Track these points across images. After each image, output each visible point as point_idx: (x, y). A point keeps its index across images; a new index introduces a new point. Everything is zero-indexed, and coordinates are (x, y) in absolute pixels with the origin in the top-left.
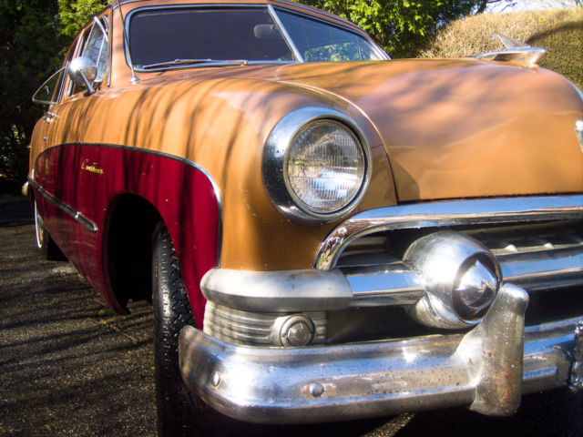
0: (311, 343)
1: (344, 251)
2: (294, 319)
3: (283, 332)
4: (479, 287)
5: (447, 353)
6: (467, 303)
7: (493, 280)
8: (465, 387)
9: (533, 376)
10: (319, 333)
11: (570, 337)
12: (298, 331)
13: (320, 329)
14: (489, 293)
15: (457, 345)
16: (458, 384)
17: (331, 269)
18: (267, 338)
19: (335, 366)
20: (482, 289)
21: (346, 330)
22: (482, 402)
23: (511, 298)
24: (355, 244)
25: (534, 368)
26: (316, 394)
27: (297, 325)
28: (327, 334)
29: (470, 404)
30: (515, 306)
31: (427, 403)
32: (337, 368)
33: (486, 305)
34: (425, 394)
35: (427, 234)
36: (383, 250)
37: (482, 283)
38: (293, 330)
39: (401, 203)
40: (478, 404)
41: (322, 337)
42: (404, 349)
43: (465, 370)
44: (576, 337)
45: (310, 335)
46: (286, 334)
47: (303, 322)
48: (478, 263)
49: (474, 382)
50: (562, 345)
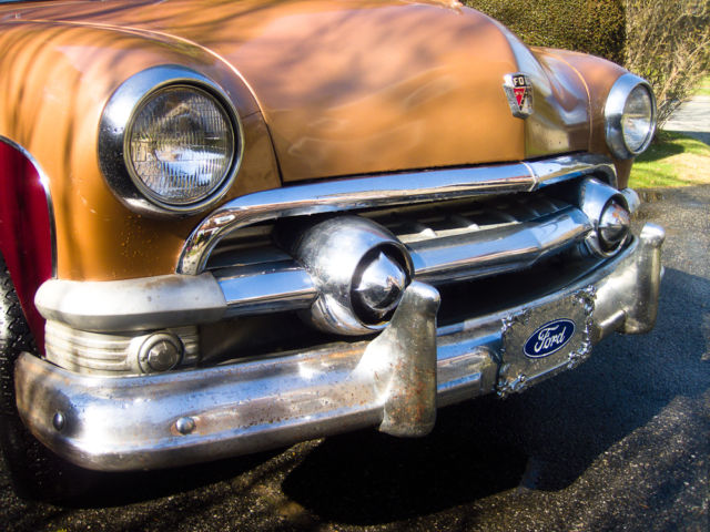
0: (180, 366)
1: (216, 248)
2: (155, 338)
3: (142, 355)
4: (385, 286)
5: (349, 365)
6: (371, 305)
7: (401, 276)
8: (370, 406)
9: (453, 386)
10: (190, 352)
11: (497, 335)
12: (161, 354)
13: (190, 348)
14: (396, 292)
15: (361, 355)
16: (362, 403)
17: (199, 272)
18: (123, 363)
19: (208, 394)
20: (387, 287)
21: (227, 344)
22: (392, 422)
23: (420, 298)
24: (232, 236)
25: (454, 376)
26: (185, 431)
27: (159, 346)
28: (200, 351)
29: (379, 424)
30: (425, 308)
31: (325, 428)
32: (210, 396)
33: (393, 306)
34: (321, 419)
35: (322, 221)
36: (268, 242)
37: (388, 280)
38: (155, 352)
39: (285, 184)
40: (387, 423)
41: (194, 357)
42: (300, 364)
43: (370, 385)
44: (503, 335)
45: (178, 356)
46: (146, 357)
47: (166, 341)
48: (382, 256)
49: (382, 398)
50: (488, 344)
